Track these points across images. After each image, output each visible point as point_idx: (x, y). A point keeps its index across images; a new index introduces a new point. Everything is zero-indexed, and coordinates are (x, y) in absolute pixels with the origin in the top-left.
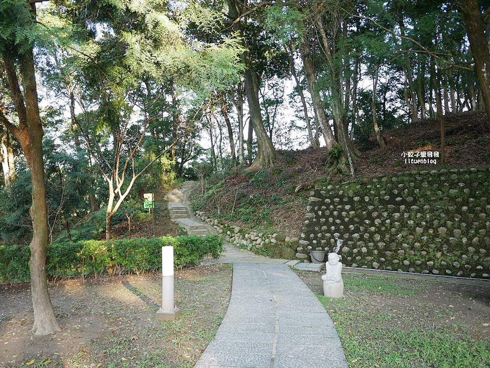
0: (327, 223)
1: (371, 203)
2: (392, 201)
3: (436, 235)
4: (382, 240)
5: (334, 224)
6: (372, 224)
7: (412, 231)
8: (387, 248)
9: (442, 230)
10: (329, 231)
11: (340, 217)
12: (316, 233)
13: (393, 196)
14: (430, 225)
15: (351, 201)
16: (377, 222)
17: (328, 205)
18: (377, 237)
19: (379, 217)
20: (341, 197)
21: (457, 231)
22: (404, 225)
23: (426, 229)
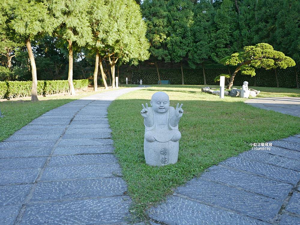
0: (136, 77)
1: (143, 74)
2: (147, 74)
3: (153, 79)
4: (145, 80)
5: (137, 78)
6: (144, 78)
7: (150, 79)
8: (146, 81)
9: (154, 78)
10: (136, 79)
11: (138, 76)
12: (134, 79)
13: (147, 73)
14: (153, 78)
15: (140, 74)
16: (144, 77)
17: (136, 74)
18: (144, 80)
19: (145, 76)
20: (138, 73)
21: (156, 78)
22: (149, 78)
23: (152, 78)
